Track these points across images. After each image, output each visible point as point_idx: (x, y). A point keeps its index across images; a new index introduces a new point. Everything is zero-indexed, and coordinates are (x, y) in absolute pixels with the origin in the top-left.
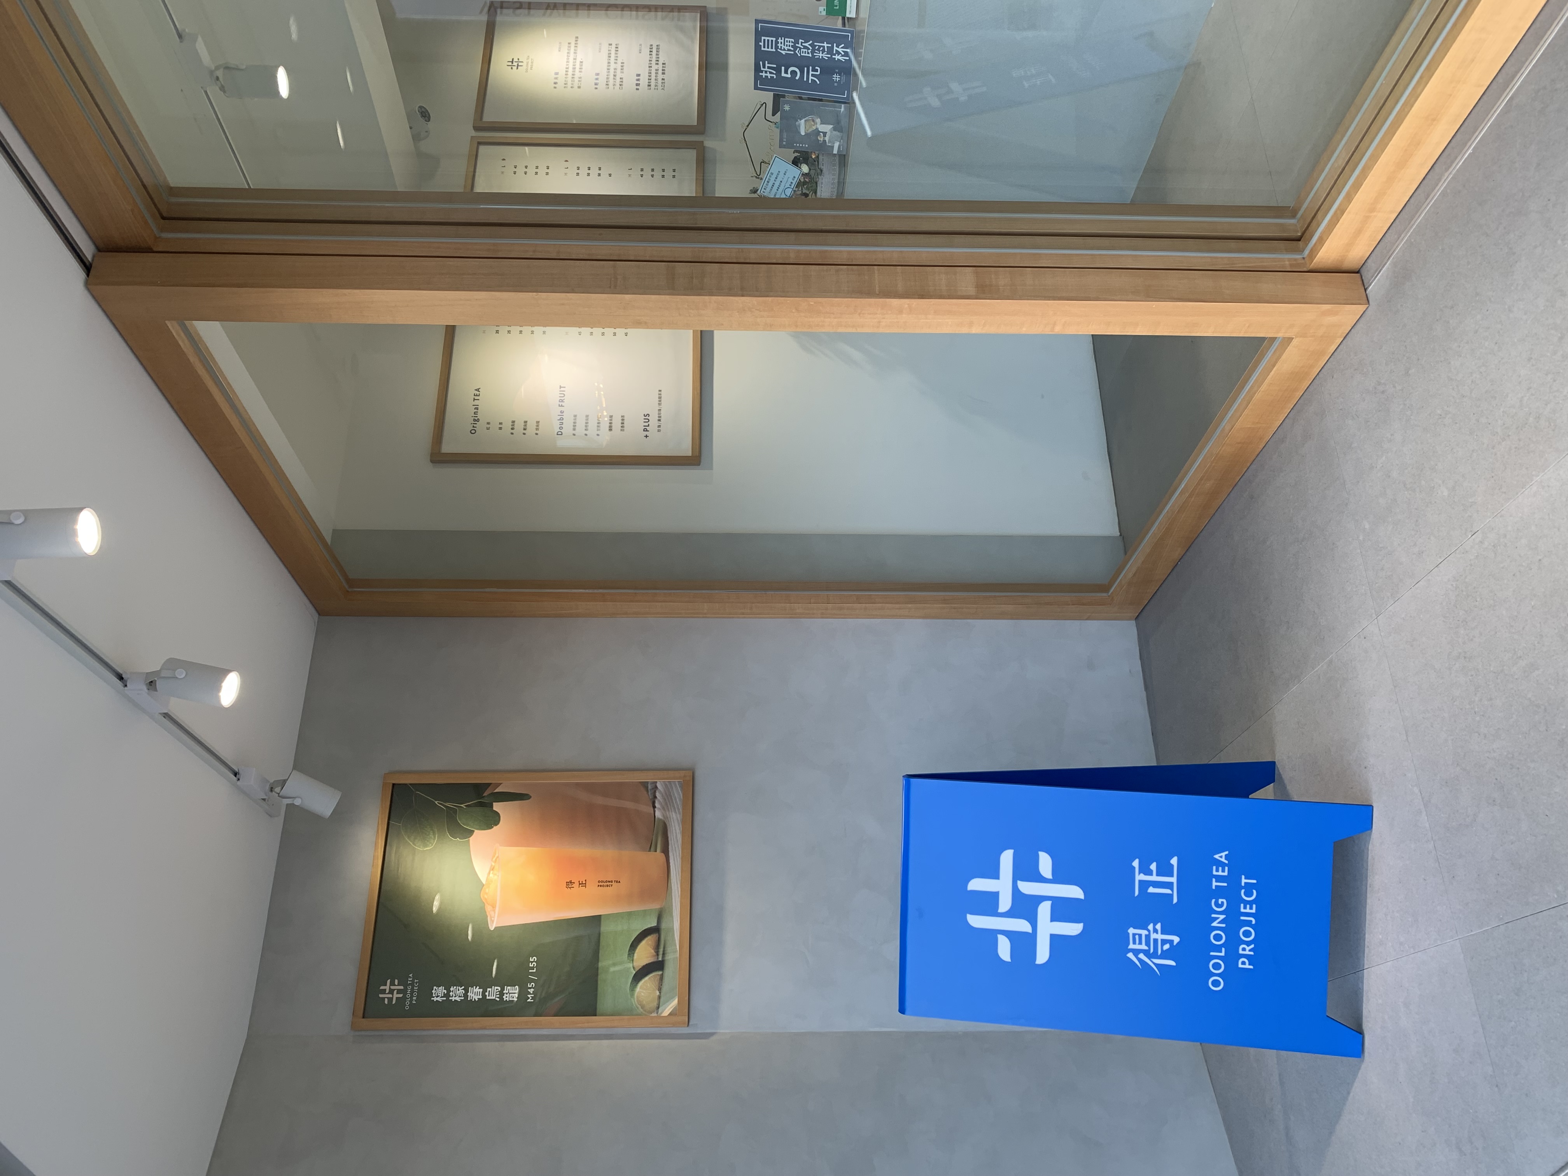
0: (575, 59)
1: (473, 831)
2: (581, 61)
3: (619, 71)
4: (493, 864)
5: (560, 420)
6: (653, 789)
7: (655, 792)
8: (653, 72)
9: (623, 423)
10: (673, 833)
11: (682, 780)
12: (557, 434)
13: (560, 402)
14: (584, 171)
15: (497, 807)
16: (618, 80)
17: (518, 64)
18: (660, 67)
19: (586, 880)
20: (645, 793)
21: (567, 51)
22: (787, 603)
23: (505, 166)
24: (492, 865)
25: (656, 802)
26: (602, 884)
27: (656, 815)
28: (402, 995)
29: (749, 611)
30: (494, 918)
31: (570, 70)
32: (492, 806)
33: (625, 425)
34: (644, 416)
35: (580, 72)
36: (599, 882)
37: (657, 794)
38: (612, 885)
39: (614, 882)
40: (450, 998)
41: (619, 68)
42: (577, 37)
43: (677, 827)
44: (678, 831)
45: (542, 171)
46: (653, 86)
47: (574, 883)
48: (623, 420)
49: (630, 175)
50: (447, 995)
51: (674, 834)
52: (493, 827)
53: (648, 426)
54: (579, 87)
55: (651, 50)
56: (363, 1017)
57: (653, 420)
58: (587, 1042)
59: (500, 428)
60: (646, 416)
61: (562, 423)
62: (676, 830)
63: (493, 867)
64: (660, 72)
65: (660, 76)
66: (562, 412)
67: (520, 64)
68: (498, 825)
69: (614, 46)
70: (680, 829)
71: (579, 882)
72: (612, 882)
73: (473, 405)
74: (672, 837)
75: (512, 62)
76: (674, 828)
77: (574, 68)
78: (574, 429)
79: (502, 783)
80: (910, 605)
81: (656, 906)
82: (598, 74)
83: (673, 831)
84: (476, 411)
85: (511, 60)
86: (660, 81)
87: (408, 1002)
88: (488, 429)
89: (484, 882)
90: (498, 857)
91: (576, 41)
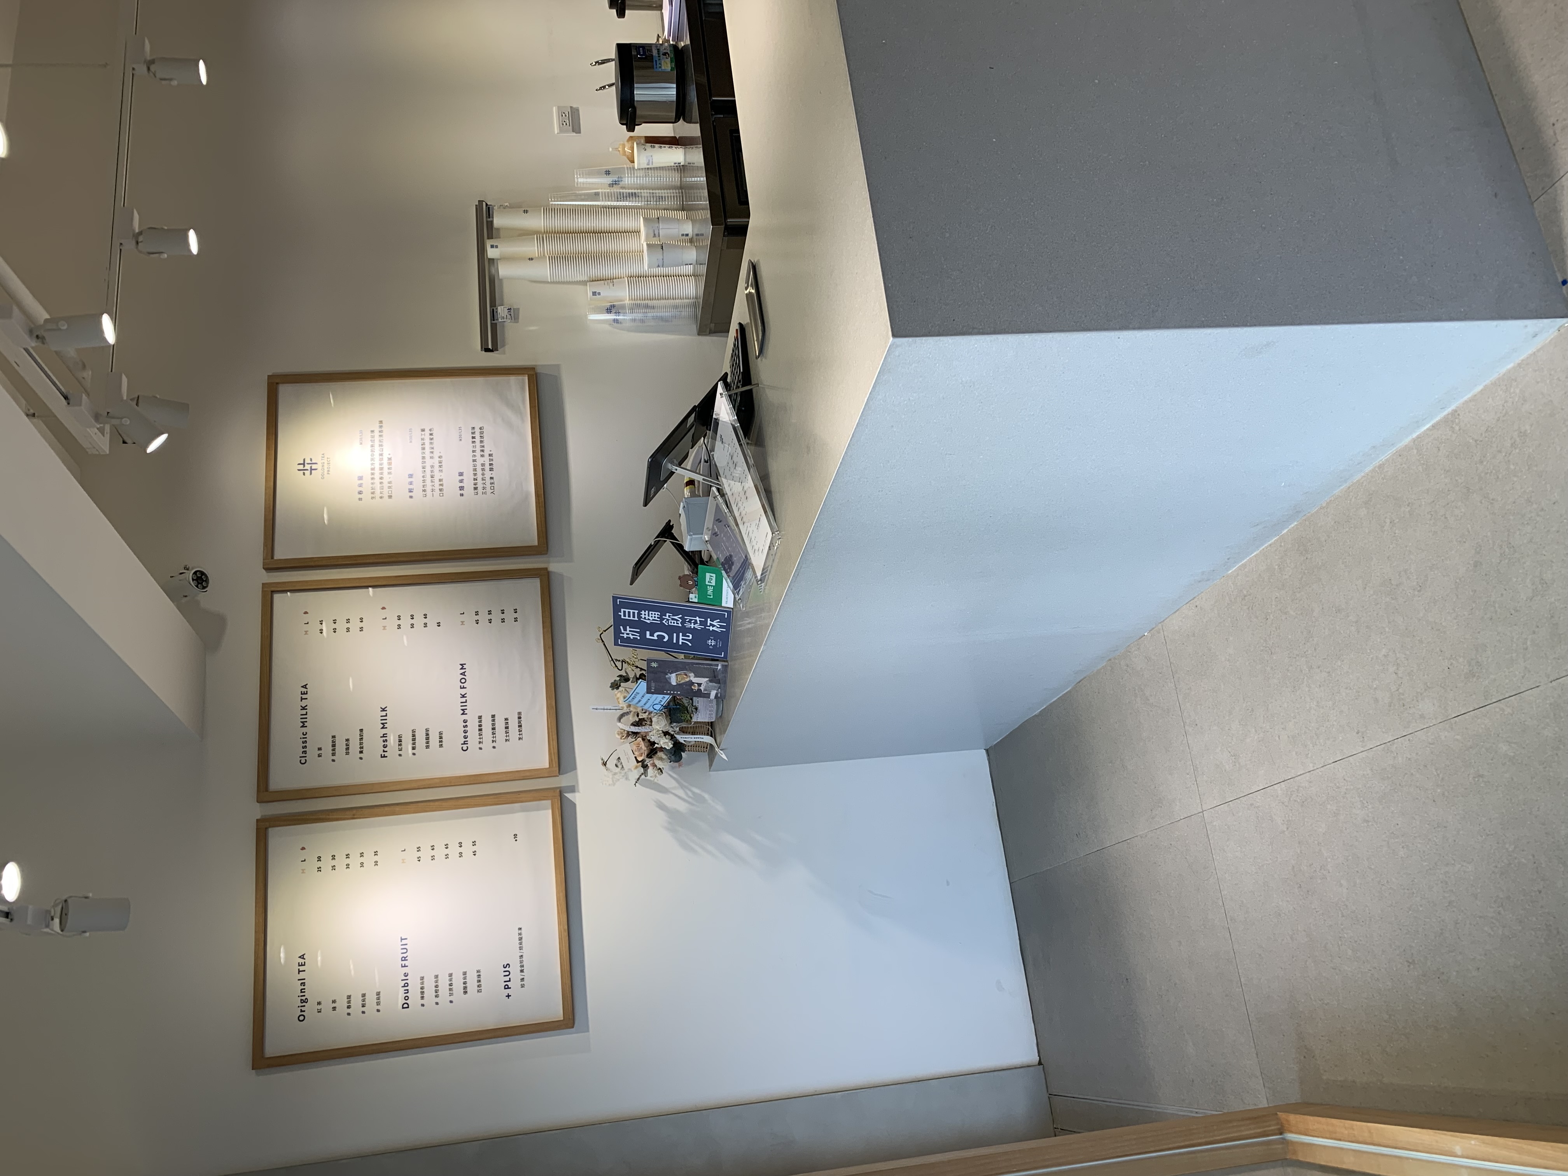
0: (381, 455)
2: (389, 457)
3: (437, 468)
5: (404, 986)
8: (479, 468)
9: (479, 981)
12: (403, 1008)
13: (402, 960)
14: (406, 622)
16: (437, 483)
17: (311, 467)
18: (486, 459)
21: (371, 443)
23: (308, 623)
31: (377, 471)
33: (482, 983)
34: (504, 968)
35: (390, 473)
41: (437, 465)
42: (381, 422)
45: (355, 625)
46: (480, 490)
48: (479, 976)
49: (462, 622)
53: (510, 981)
54: (390, 497)
55: (474, 435)
57: (515, 969)
59: (334, 1009)
60: (506, 967)
61: (408, 990)
64: (487, 467)
65: (488, 474)
66: (406, 975)
67: (314, 467)
69: (427, 432)
73: (299, 980)
75: (304, 464)
77: (381, 469)
78: (422, 998)
82: (411, 476)
84: (303, 987)
85: (302, 462)
86: (488, 481)
88: (320, 1012)
91: (381, 427)
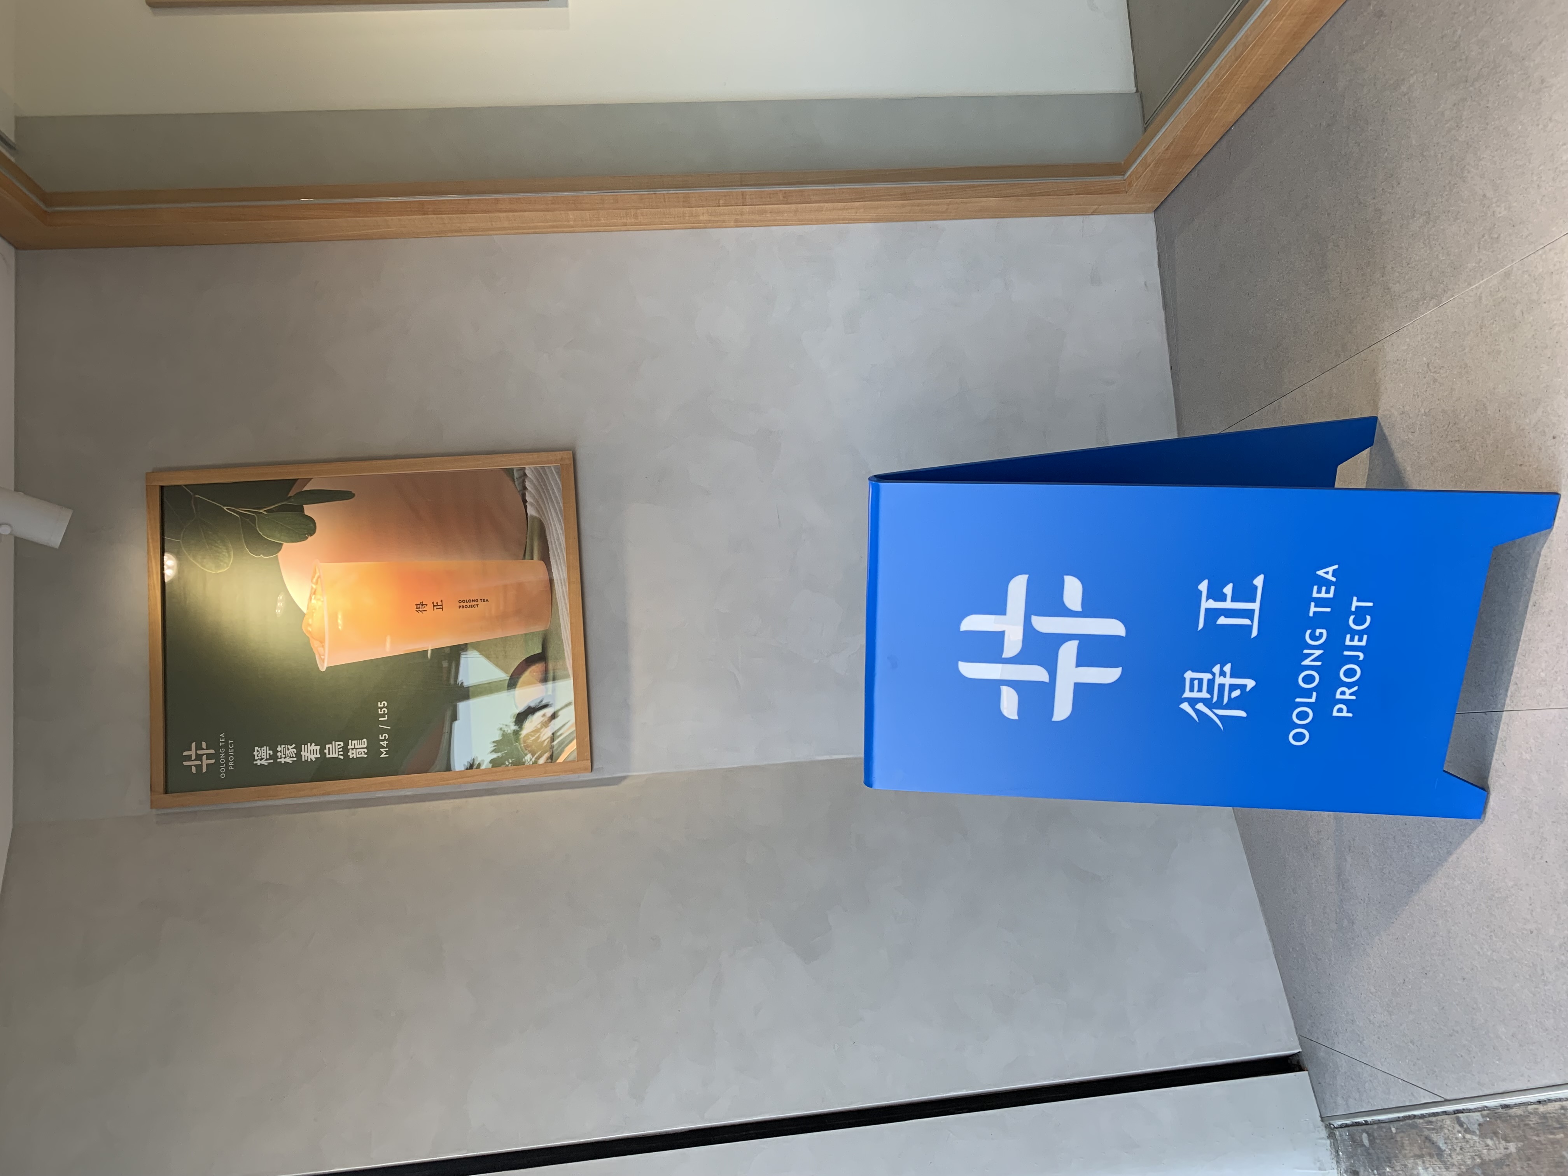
1: (281, 545)
4: (314, 586)
6: (520, 477)
7: (524, 481)
10: (553, 535)
11: (559, 465)
15: (310, 510)
19: (442, 601)
20: (511, 483)
22: (686, 207)
24: (312, 588)
25: (527, 494)
26: (464, 604)
27: (528, 512)
28: (214, 760)
29: (633, 220)
30: (324, 655)
32: (302, 510)
36: (460, 602)
37: (528, 484)
38: (477, 605)
39: (479, 601)
40: (279, 760)
43: (558, 526)
44: (560, 531)
47: (426, 605)
50: (274, 757)
51: (555, 535)
52: (307, 538)
56: (166, 792)
58: (464, 800)
62: (556, 530)
63: (313, 591)
68: (314, 535)
70: (562, 529)
71: (433, 603)
72: (477, 601)
74: (552, 539)
76: (553, 528)
79: (312, 478)
80: (857, 204)
81: (539, 628)
83: (553, 532)
87: (223, 769)
89: (305, 610)
90: (319, 577)
